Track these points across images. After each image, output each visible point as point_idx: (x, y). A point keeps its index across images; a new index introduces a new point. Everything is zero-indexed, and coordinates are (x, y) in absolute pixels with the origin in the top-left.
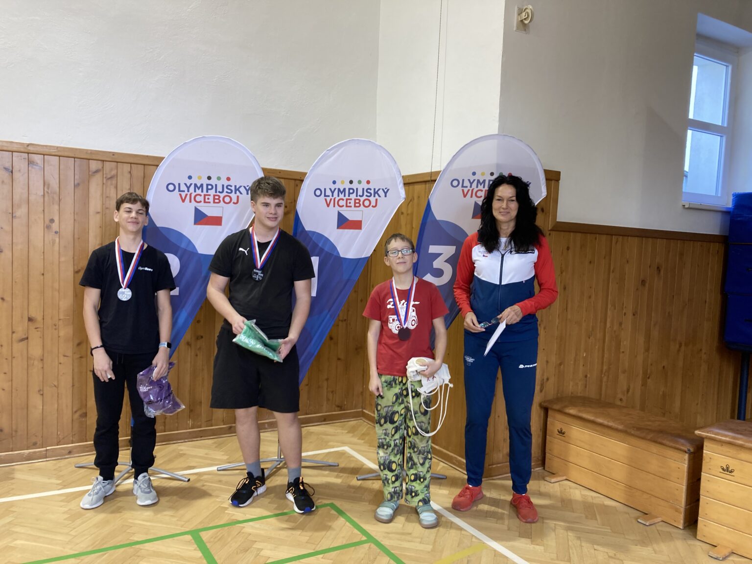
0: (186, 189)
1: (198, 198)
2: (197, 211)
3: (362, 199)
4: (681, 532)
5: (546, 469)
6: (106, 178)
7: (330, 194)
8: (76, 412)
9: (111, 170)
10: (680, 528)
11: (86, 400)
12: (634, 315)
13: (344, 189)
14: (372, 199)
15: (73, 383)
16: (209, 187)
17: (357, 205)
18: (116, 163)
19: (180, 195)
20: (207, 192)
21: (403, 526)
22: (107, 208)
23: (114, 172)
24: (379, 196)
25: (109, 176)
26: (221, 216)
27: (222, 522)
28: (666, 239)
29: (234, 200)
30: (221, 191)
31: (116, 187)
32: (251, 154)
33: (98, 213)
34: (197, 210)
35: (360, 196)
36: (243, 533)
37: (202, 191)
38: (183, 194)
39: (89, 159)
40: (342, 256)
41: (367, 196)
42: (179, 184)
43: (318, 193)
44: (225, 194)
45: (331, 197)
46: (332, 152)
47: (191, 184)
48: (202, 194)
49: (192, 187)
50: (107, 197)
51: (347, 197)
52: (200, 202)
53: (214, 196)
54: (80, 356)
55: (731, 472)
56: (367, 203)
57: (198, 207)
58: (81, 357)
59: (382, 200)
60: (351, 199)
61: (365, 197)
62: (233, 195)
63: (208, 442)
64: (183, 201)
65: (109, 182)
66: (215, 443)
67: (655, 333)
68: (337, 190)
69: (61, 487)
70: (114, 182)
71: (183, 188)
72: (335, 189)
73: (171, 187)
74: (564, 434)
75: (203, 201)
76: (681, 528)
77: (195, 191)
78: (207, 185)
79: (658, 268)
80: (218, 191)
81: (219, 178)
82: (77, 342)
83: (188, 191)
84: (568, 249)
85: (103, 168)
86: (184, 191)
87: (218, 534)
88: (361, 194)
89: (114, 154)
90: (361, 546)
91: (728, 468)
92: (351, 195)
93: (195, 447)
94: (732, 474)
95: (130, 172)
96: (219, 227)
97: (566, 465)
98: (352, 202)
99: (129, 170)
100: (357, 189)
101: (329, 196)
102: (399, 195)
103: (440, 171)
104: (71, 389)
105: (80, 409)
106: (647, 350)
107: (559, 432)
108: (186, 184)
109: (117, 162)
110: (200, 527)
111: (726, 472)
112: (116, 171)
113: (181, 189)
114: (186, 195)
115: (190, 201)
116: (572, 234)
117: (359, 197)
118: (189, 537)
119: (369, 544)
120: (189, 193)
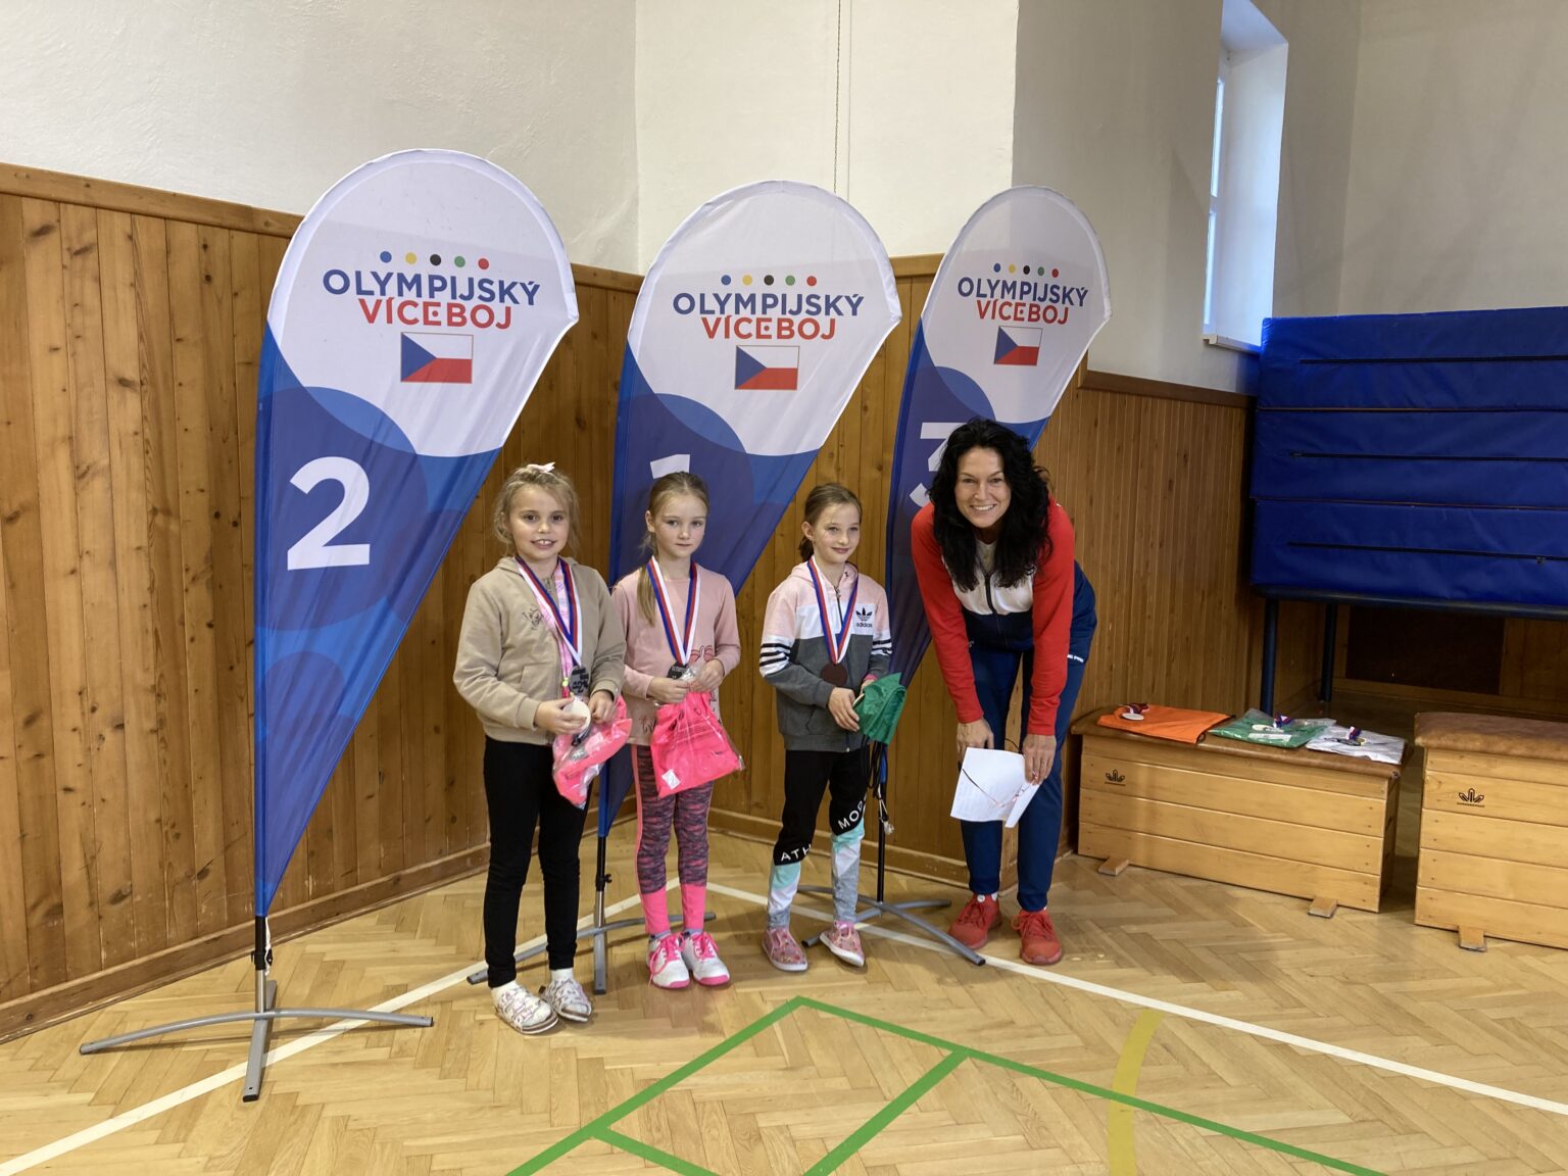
0: (376, 288)
1: (409, 312)
2: (408, 346)
3: (797, 320)
4: (1375, 918)
5: (1080, 852)
6: (69, 249)
7: (716, 307)
8: (35, 906)
9: (81, 230)
10: (1375, 912)
11: (59, 870)
12: (1161, 546)
13: (752, 297)
14: (823, 320)
15: (21, 831)
16: (437, 284)
17: (786, 333)
18: (93, 210)
19: (362, 302)
20: (432, 296)
21: (982, 1010)
22: (78, 337)
23: (89, 237)
24: (839, 313)
25: (77, 247)
26: (469, 357)
27: (629, 1093)
28: (1194, 402)
29: (500, 318)
30: (466, 294)
31: (98, 280)
32: (535, 202)
33: (56, 349)
34: (405, 340)
35: (791, 312)
36: (704, 1103)
37: (419, 295)
38: (370, 302)
39: (22, 196)
40: (748, 451)
41: (808, 312)
42: (358, 274)
43: (684, 304)
44: (476, 301)
45: (717, 314)
46: (719, 207)
47: (389, 275)
48: (420, 301)
49: (393, 281)
50: (77, 305)
51: (759, 314)
52: (415, 321)
53: (450, 306)
54: (36, 753)
55: (1479, 800)
56: (809, 329)
57: (407, 335)
58: (39, 756)
59: (845, 321)
60: (770, 320)
61: (803, 315)
62: (495, 305)
63: (363, 922)
64: (371, 318)
65: (79, 260)
66: (381, 922)
67: (1181, 578)
68: (733, 299)
69: (110, 1109)
70: (91, 260)
71: (369, 283)
72: (728, 296)
73: (336, 282)
74: (1121, 779)
75: (421, 318)
76: (1376, 910)
77: (401, 294)
78: (432, 278)
79: (1185, 456)
80: (458, 294)
81: (460, 262)
82: (24, 715)
83: (383, 293)
84: (1096, 425)
85: (59, 221)
86: (371, 293)
87: (654, 1119)
88: (795, 309)
89: (89, 183)
90: (959, 1067)
91: (1471, 795)
92: (768, 310)
93: (343, 939)
94: (1481, 803)
95: (130, 237)
96: (465, 386)
97: (1130, 838)
98: (773, 326)
99: (128, 229)
100: (784, 296)
101: (713, 312)
102: (886, 310)
103: (941, 256)
104: (18, 847)
105: (45, 896)
106: (1172, 610)
107: (1109, 778)
108: (375, 275)
109: (97, 207)
110: (593, 1114)
111: (1469, 802)
112: (94, 231)
113: (364, 288)
114: (378, 303)
115: (390, 321)
116: (1101, 394)
117: (788, 316)
118: (597, 1145)
119: (968, 1059)
120: (384, 299)
